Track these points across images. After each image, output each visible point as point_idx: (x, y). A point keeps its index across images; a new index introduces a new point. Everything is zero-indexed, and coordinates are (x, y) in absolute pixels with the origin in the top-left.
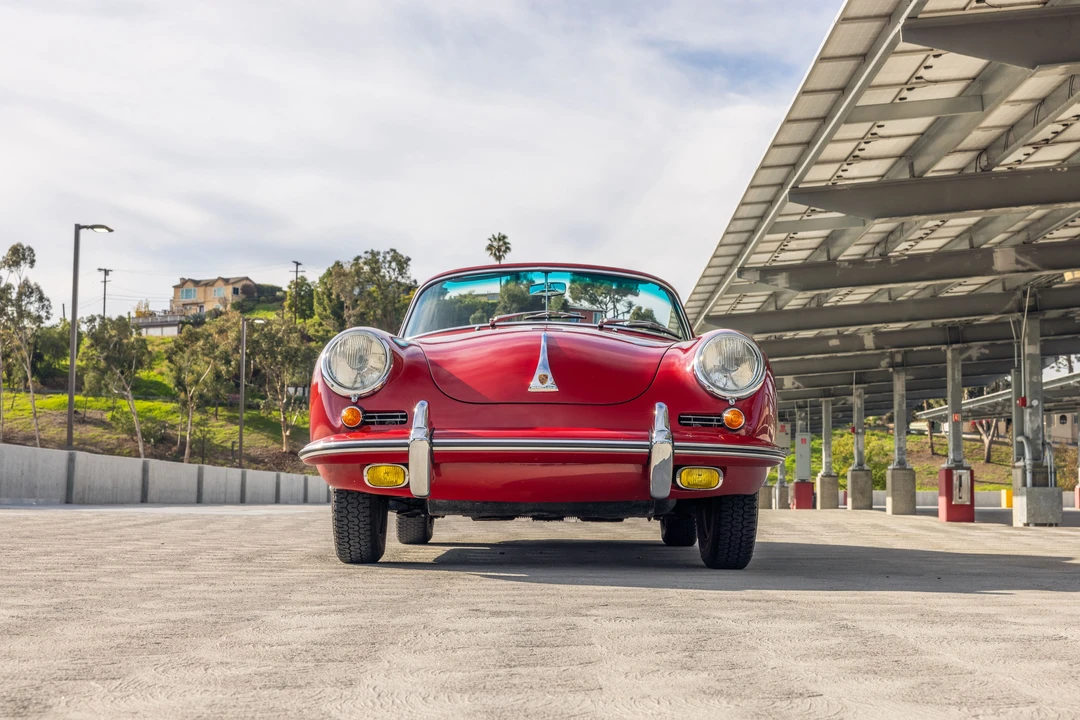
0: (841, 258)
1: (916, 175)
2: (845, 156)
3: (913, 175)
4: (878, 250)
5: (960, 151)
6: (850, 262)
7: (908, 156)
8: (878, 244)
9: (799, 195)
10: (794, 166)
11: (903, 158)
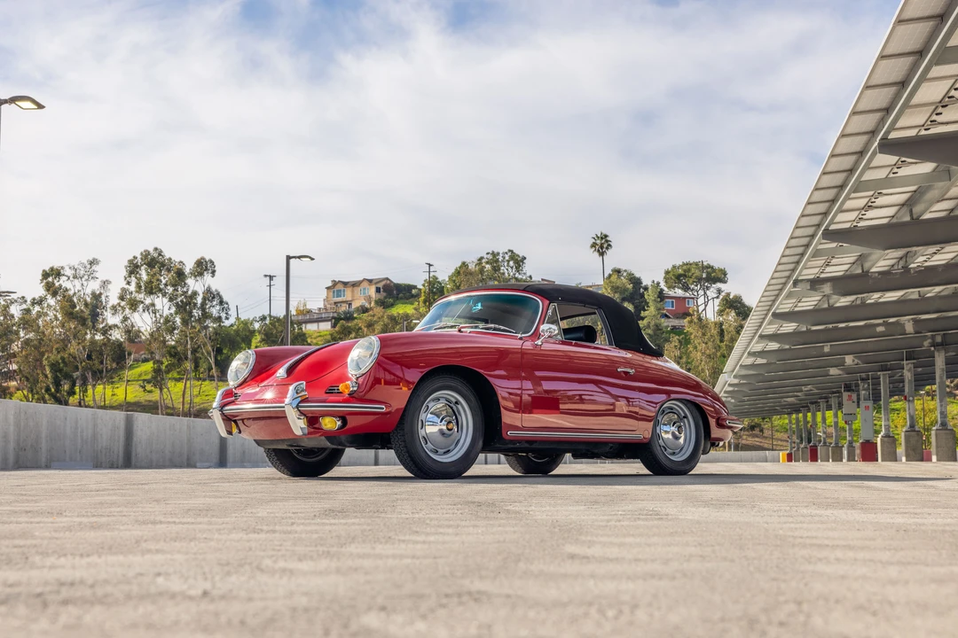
0: (872, 270)
1: (915, 217)
2: (862, 206)
3: (912, 218)
4: (902, 263)
5: (947, 199)
6: (880, 273)
7: (909, 204)
8: (901, 258)
9: (830, 235)
10: (825, 214)
11: (905, 207)
